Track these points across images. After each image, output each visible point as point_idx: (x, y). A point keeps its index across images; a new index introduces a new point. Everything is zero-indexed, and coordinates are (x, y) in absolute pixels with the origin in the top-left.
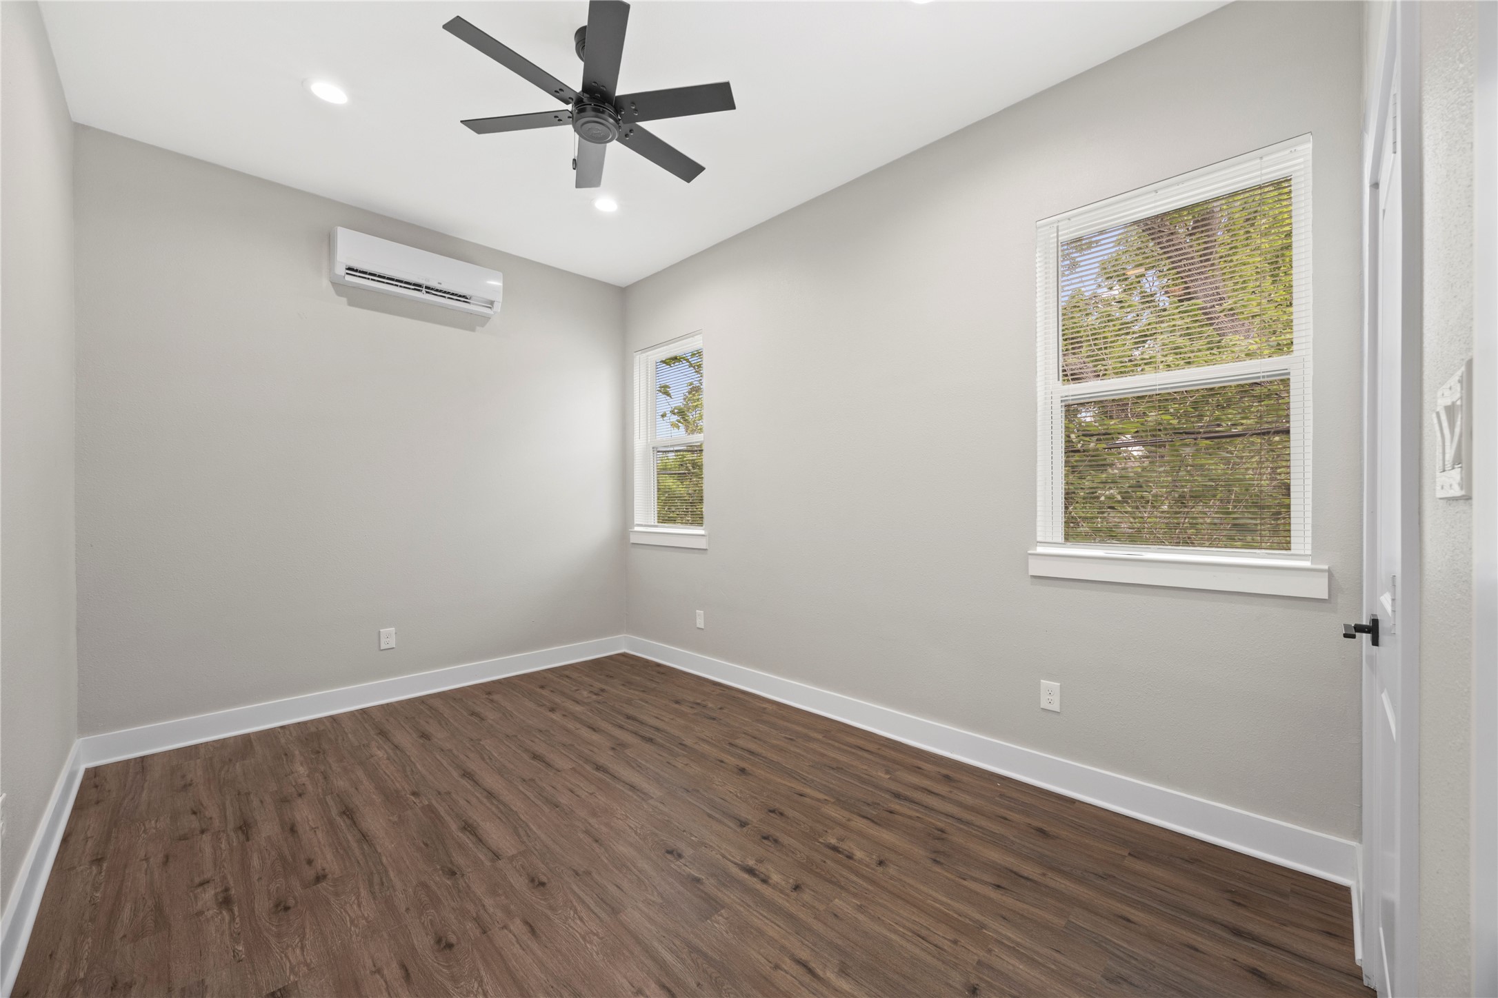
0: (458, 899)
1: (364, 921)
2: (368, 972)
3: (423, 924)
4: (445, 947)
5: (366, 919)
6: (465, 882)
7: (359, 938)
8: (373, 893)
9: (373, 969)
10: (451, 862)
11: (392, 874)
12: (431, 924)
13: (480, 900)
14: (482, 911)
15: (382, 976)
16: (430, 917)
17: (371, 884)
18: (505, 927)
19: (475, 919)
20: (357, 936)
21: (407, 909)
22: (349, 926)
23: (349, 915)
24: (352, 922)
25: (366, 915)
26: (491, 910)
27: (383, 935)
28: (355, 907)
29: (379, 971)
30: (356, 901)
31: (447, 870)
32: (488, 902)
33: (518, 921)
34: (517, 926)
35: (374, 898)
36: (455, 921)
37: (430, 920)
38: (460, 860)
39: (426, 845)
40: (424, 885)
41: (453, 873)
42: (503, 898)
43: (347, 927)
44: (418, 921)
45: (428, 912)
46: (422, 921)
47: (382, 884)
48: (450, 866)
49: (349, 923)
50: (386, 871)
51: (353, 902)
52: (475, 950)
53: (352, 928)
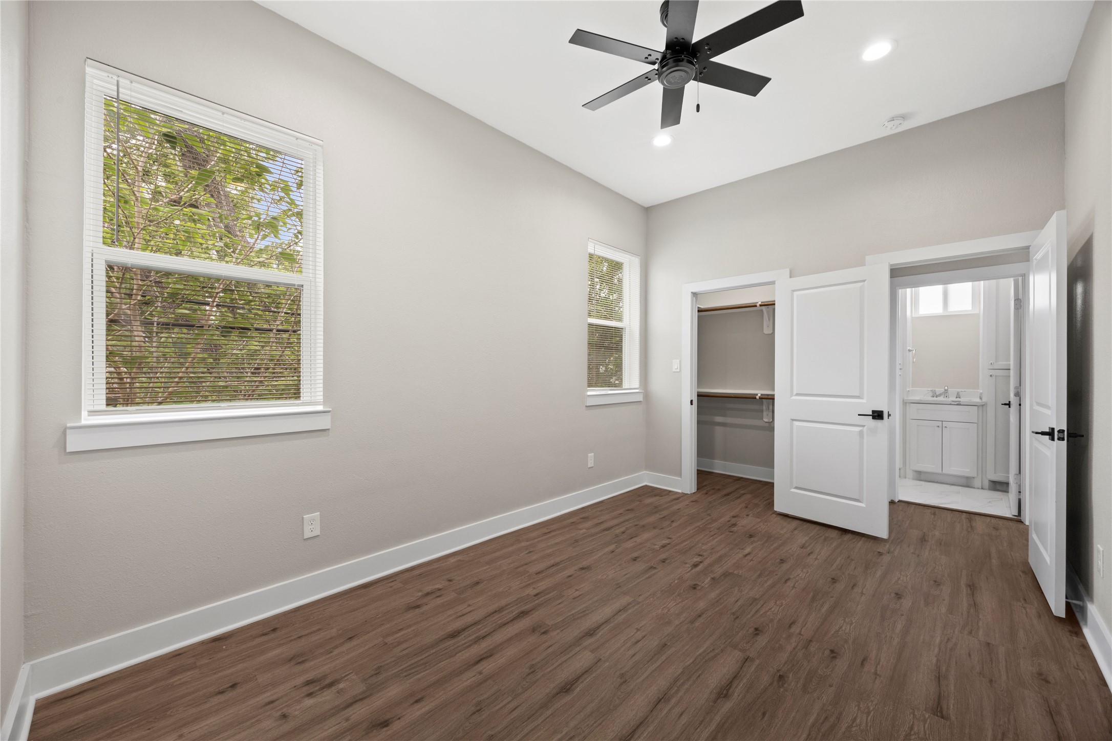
0: (800, 663)
1: (861, 706)
2: (882, 678)
3: (832, 671)
4: (835, 653)
5: (859, 706)
6: (784, 666)
7: (872, 699)
8: (838, 718)
9: (878, 677)
10: (771, 684)
11: (812, 719)
12: (828, 666)
13: (791, 652)
14: (799, 648)
15: (876, 670)
16: (825, 670)
17: (833, 727)
18: (800, 634)
19: (806, 648)
20: (872, 701)
21: (831, 686)
22: (872, 712)
23: (867, 719)
24: (868, 713)
25: (857, 708)
26: (794, 645)
27: (858, 687)
28: (858, 721)
29: (876, 674)
30: (854, 725)
31: (781, 683)
32: (789, 648)
33: (792, 630)
34: (795, 629)
35: (841, 714)
36: (816, 657)
37: (826, 669)
38: (765, 679)
39: (764, 714)
40: (805, 689)
41: (781, 677)
42: (781, 642)
43: (874, 713)
44: (832, 675)
45: (822, 674)
46: (830, 672)
47: (826, 718)
48: (775, 683)
49: (871, 714)
50: (813, 725)
51: (856, 726)
52: (825, 640)
53: (872, 709)
